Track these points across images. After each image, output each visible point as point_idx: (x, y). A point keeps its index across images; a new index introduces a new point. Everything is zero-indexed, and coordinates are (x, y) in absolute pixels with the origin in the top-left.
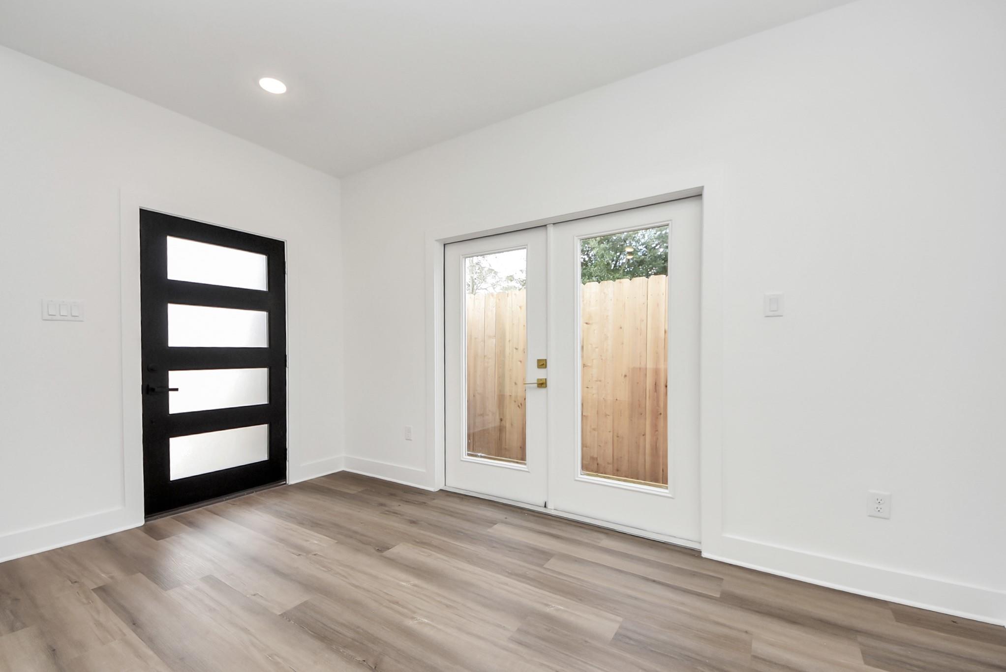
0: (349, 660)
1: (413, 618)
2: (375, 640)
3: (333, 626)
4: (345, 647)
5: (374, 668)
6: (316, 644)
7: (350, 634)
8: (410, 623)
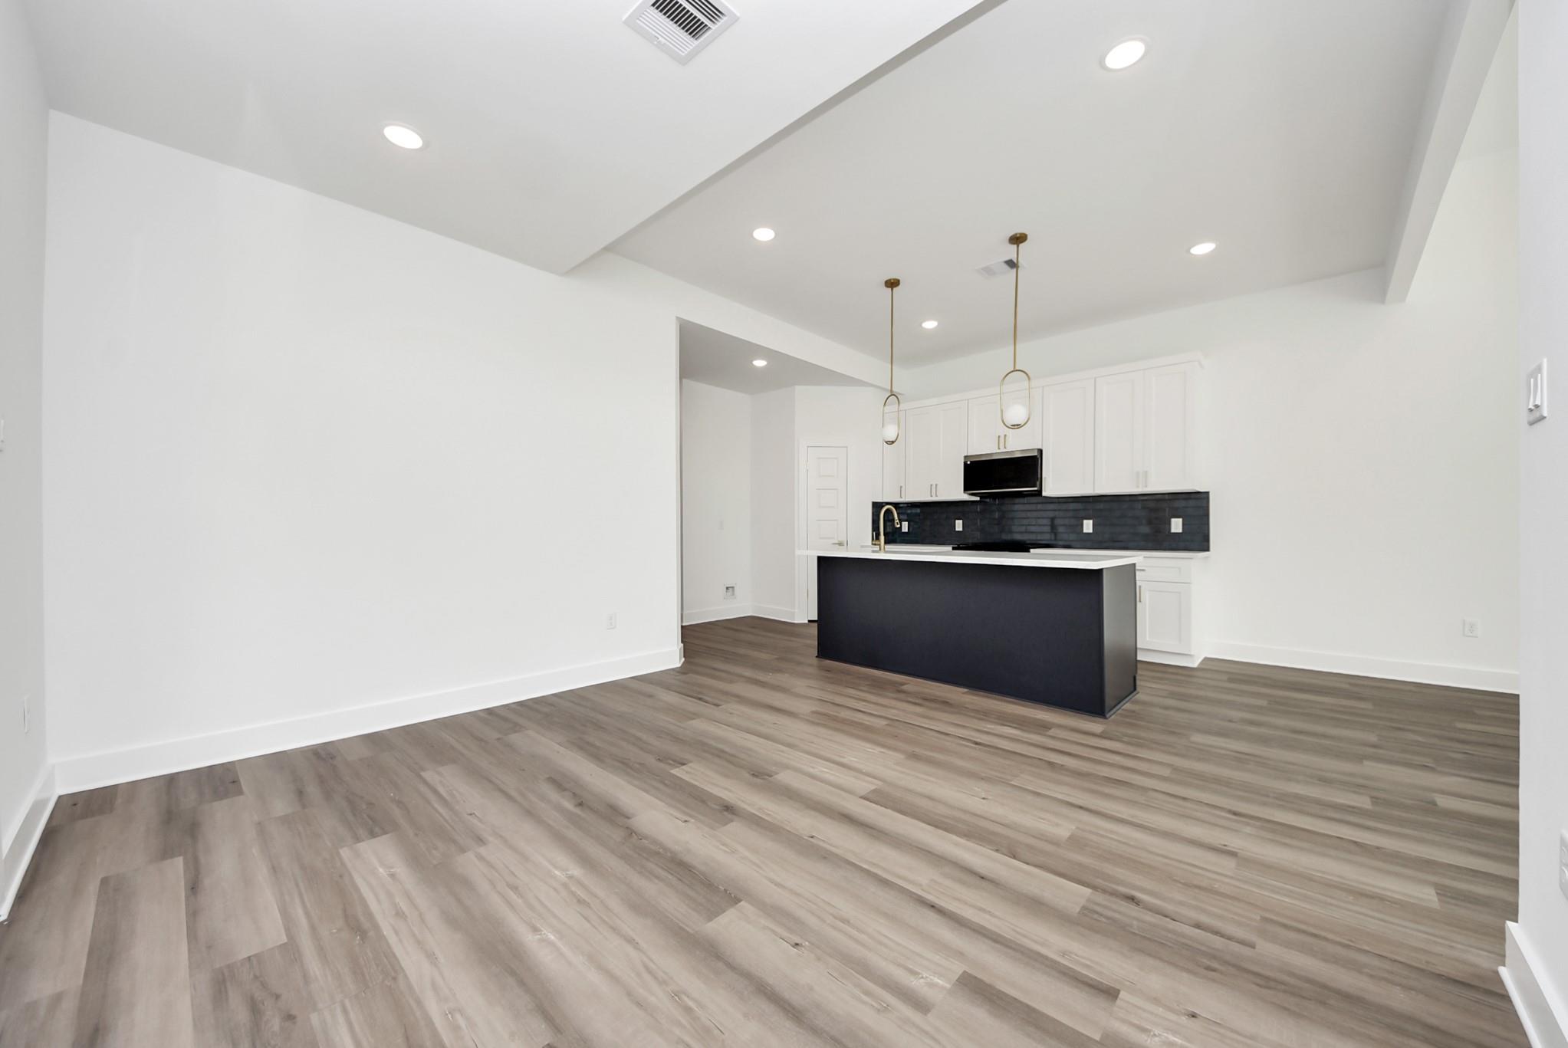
0: (655, 842)
1: (571, 877)
2: (624, 857)
3: (670, 877)
4: (659, 853)
5: (633, 834)
6: (687, 858)
7: (651, 866)
8: (576, 871)
